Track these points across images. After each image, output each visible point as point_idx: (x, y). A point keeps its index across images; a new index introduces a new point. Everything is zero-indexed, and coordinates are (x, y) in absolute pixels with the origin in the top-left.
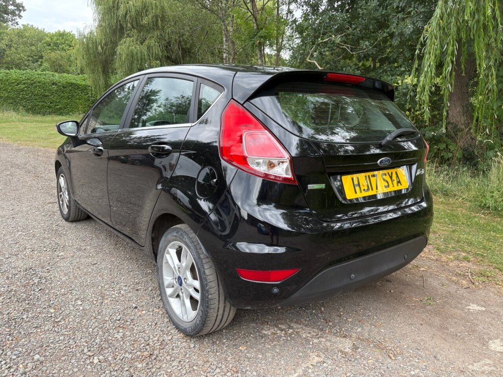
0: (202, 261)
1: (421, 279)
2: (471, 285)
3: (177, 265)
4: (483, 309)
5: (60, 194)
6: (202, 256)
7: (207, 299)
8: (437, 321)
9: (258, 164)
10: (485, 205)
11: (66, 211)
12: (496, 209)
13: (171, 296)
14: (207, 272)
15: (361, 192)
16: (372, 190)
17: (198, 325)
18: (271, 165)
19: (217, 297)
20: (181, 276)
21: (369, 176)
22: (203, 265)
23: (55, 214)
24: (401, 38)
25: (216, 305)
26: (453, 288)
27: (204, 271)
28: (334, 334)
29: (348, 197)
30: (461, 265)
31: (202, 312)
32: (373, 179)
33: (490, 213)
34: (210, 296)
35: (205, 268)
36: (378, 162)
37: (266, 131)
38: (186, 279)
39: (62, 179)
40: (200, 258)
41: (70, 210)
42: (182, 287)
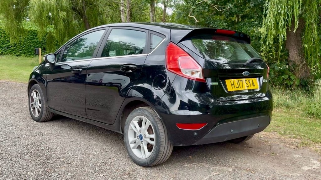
0: (156, 123)
1: (269, 146)
2: (296, 148)
3: (139, 129)
4: (301, 156)
5: (31, 104)
6: (156, 120)
7: (159, 142)
8: (276, 161)
9: (186, 73)
10: (311, 112)
11: (37, 115)
12: (317, 114)
13: (134, 148)
14: (160, 128)
15: (235, 88)
16: (240, 87)
18: (192, 73)
19: (165, 141)
20: (142, 134)
21: (238, 81)
22: (157, 125)
23: (26, 118)
24: (255, 3)
25: (164, 145)
26: (286, 149)
27: (158, 127)
28: (223, 166)
29: (229, 90)
30: (292, 140)
31: (156, 149)
32: (241, 82)
33: (314, 117)
34: (161, 140)
35: (159, 126)
36: (243, 73)
37: (190, 57)
38: (145, 135)
39: (35, 93)
40: (155, 121)
41: (42, 113)
42: (142, 140)
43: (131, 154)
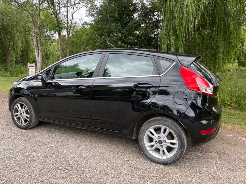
0: (180, 131)
3: (157, 136)
4: (231, 135)
5: (14, 115)
8: (225, 142)
11: (23, 124)
13: (151, 150)
17: (177, 158)
18: (206, 90)
20: (161, 140)
27: (182, 135)
31: (181, 151)
38: (164, 140)
39: (19, 106)
40: (178, 130)
41: (31, 122)
42: (162, 144)
43: (149, 156)
